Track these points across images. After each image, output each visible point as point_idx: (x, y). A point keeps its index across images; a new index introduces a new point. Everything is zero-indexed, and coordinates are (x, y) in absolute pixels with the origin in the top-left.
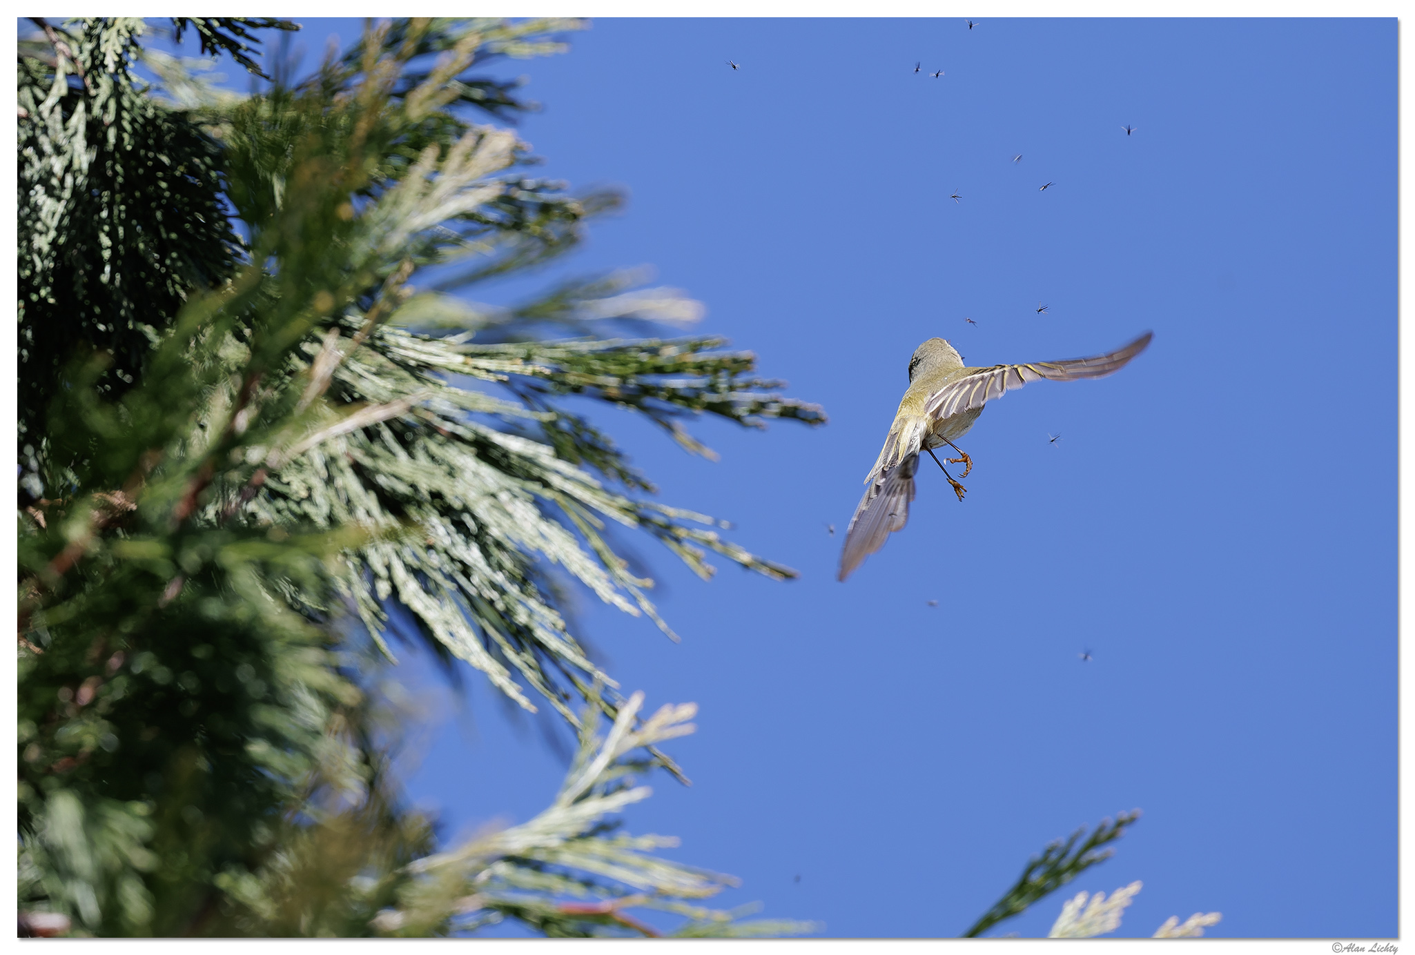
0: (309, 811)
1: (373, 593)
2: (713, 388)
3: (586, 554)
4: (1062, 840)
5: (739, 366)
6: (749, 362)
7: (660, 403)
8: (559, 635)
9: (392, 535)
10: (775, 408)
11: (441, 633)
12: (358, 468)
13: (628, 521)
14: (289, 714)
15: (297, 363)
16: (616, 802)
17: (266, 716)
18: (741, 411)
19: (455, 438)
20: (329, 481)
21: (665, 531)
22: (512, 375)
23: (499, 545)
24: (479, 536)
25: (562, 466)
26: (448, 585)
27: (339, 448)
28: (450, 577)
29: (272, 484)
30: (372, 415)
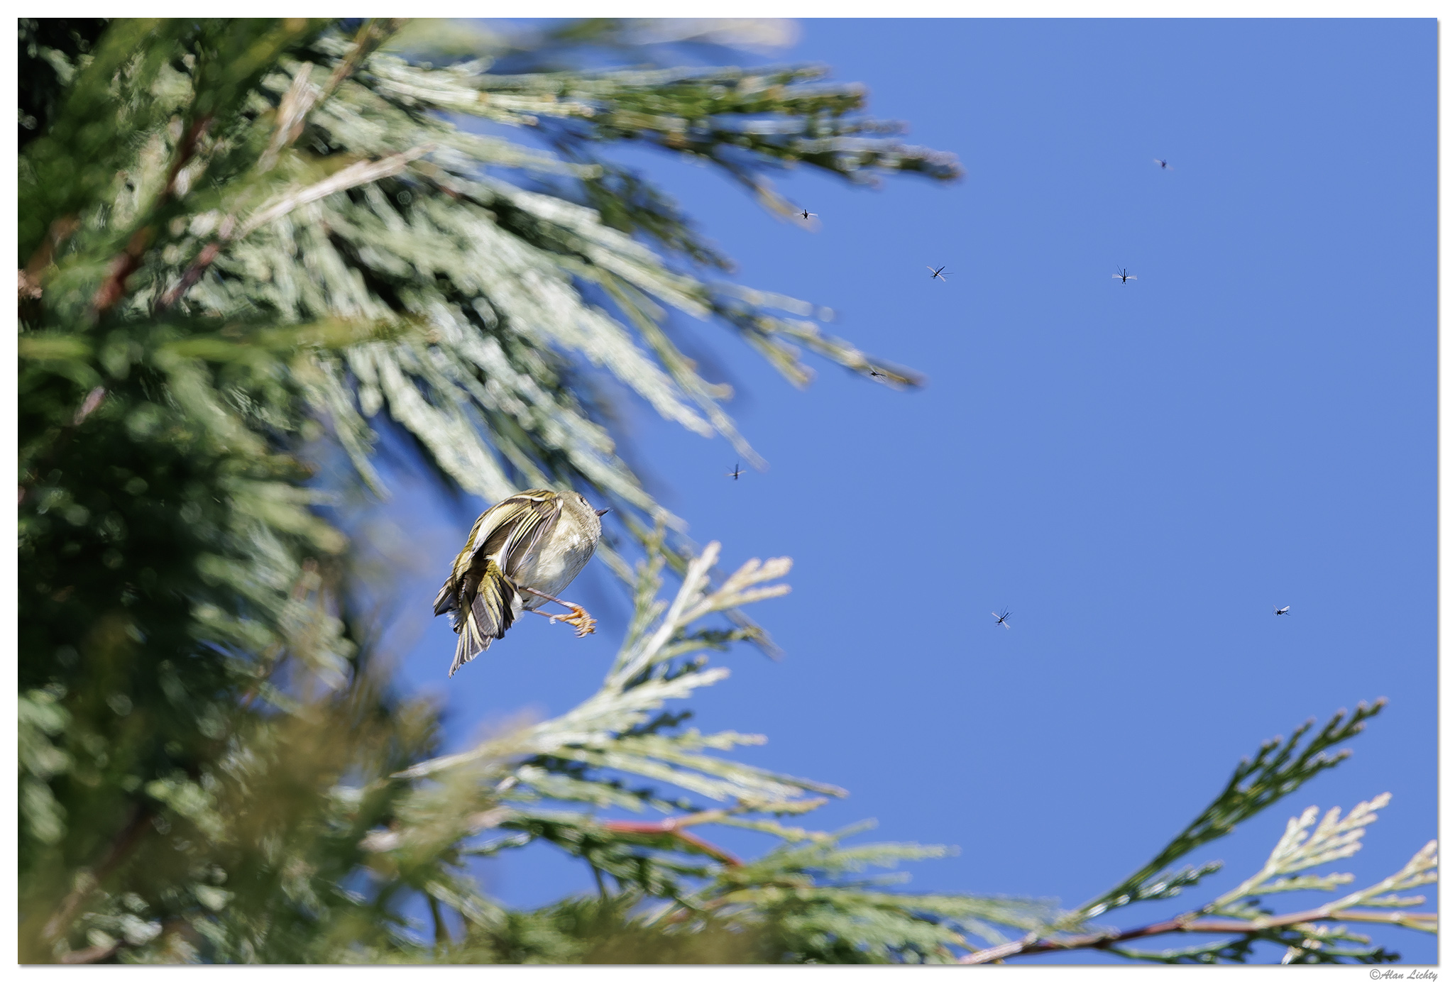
0: (274, 698)
1: (358, 404)
2: (810, 133)
3: (643, 351)
4: (1283, 739)
5: (844, 104)
6: (858, 98)
7: (740, 152)
8: (606, 458)
9: (384, 334)
10: (892, 162)
11: (447, 458)
12: (338, 242)
13: (697, 310)
14: (247, 569)
15: (258, 103)
16: (682, 687)
17: (213, 568)
18: (849, 163)
19: (464, 200)
20: (299, 256)
21: (747, 323)
22: (542, 117)
23: (525, 342)
24: (499, 329)
25: (610, 236)
26: (457, 396)
27: (312, 214)
28: (459, 384)
29: (222, 261)
30: (358, 174)
